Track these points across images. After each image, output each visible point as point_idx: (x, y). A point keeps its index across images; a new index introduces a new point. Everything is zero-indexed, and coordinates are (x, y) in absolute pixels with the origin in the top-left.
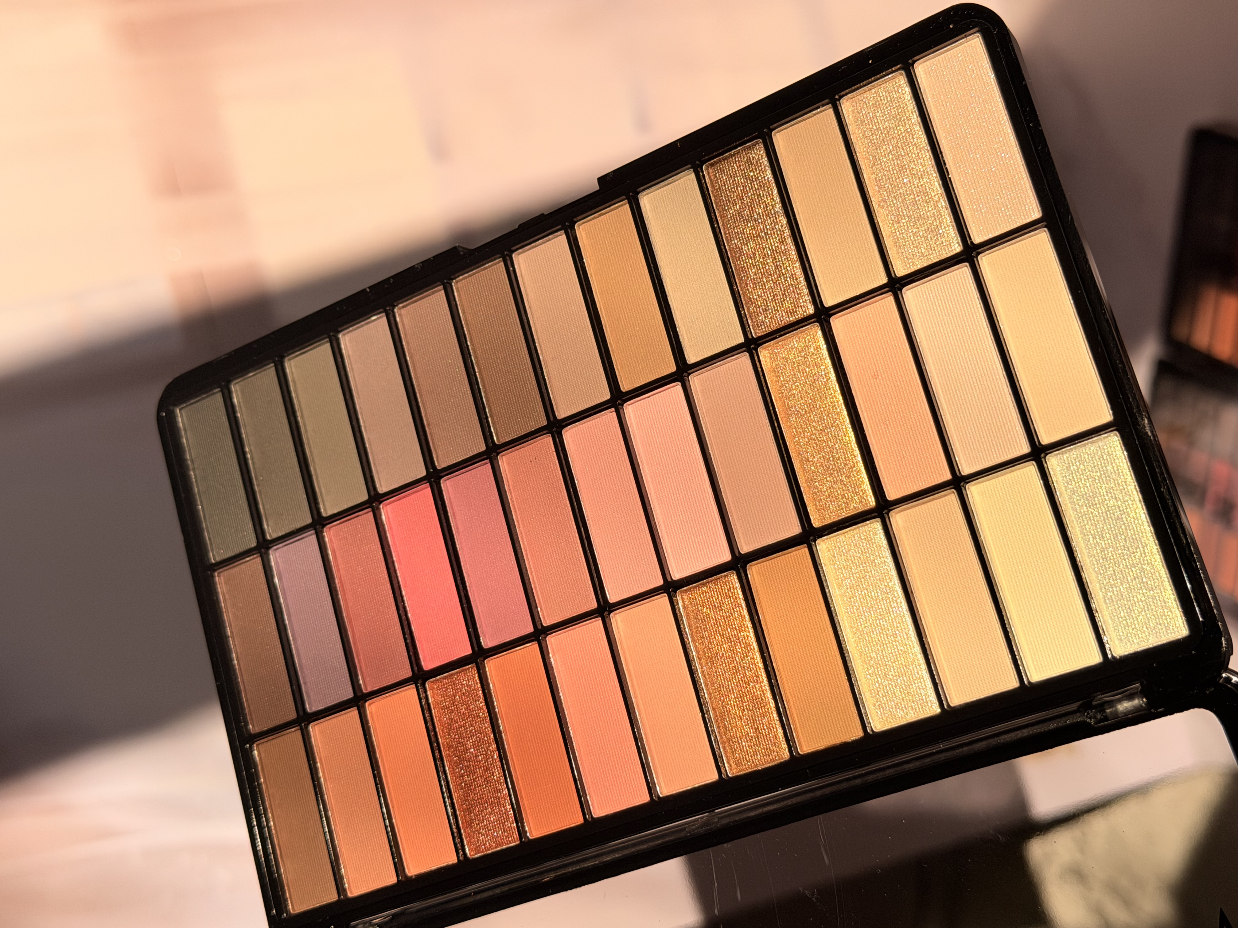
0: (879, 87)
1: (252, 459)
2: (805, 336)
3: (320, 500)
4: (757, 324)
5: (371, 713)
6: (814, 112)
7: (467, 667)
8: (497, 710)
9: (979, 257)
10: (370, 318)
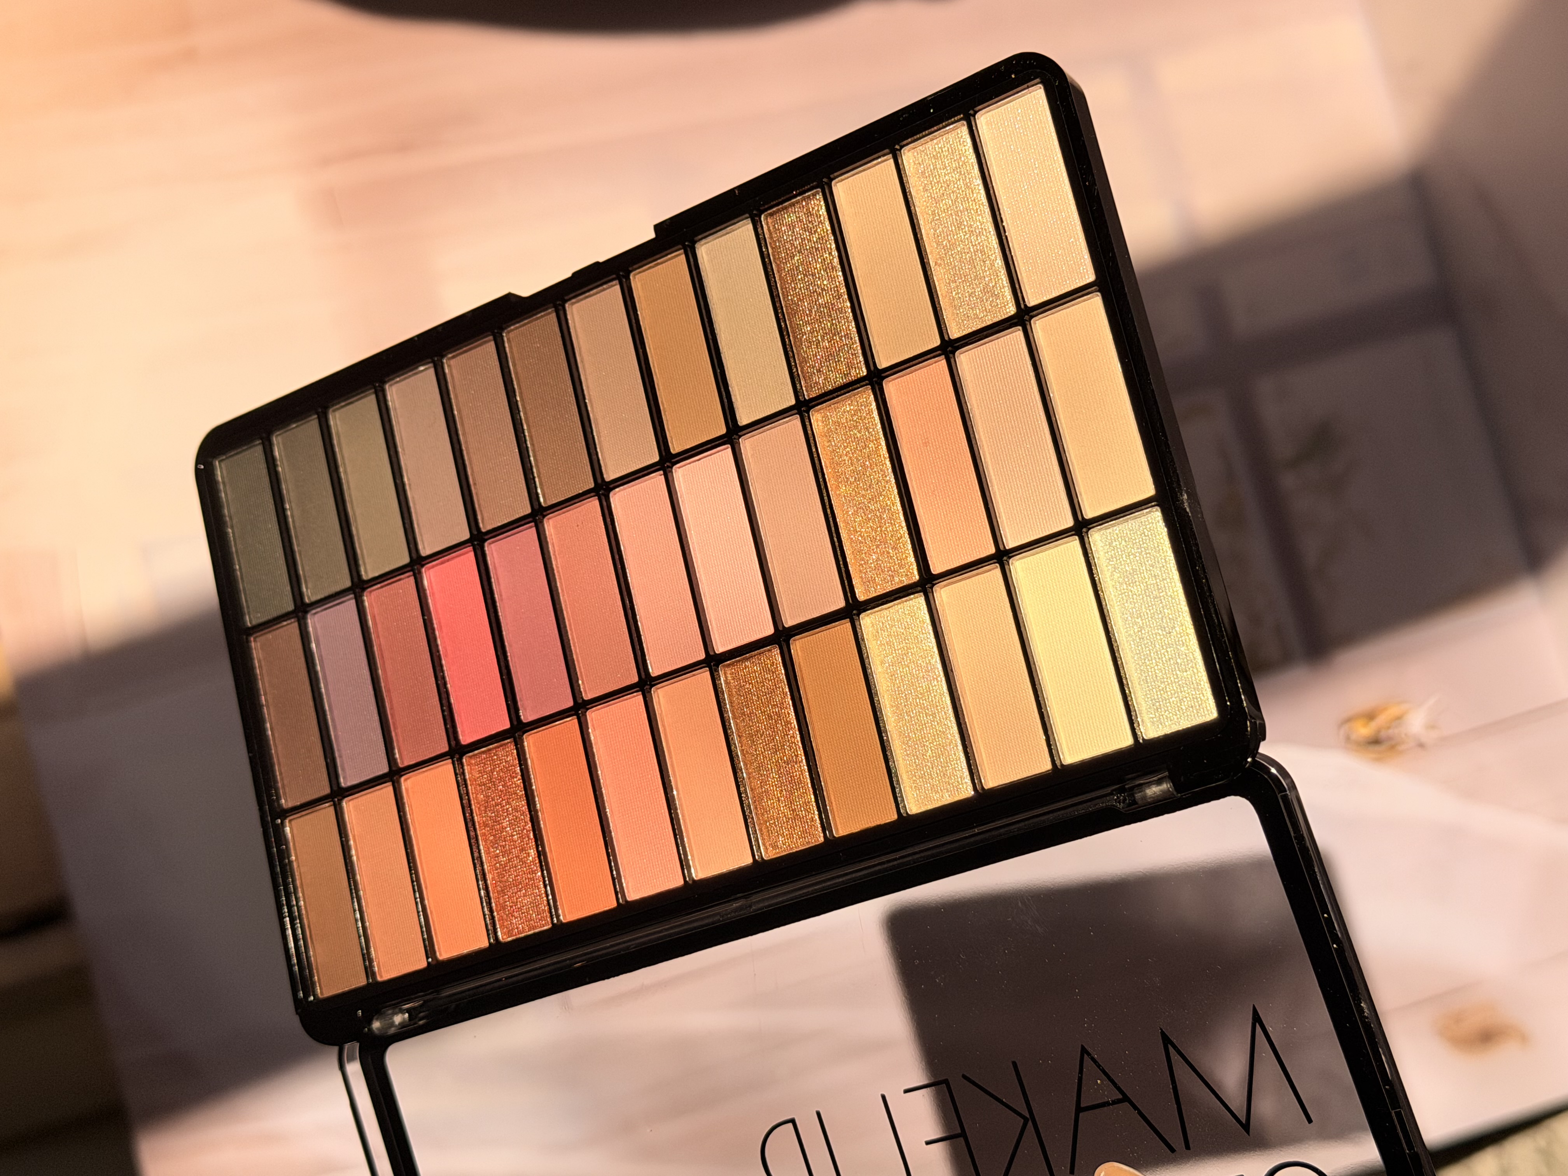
0: (941, 138)
1: (292, 516)
2: (858, 399)
3: (361, 562)
4: (811, 386)
5: (407, 790)
6: (875, 162)
7: (506, 741)
8: (534, 787)
9: (1032, 321)
10: (417, 368)
